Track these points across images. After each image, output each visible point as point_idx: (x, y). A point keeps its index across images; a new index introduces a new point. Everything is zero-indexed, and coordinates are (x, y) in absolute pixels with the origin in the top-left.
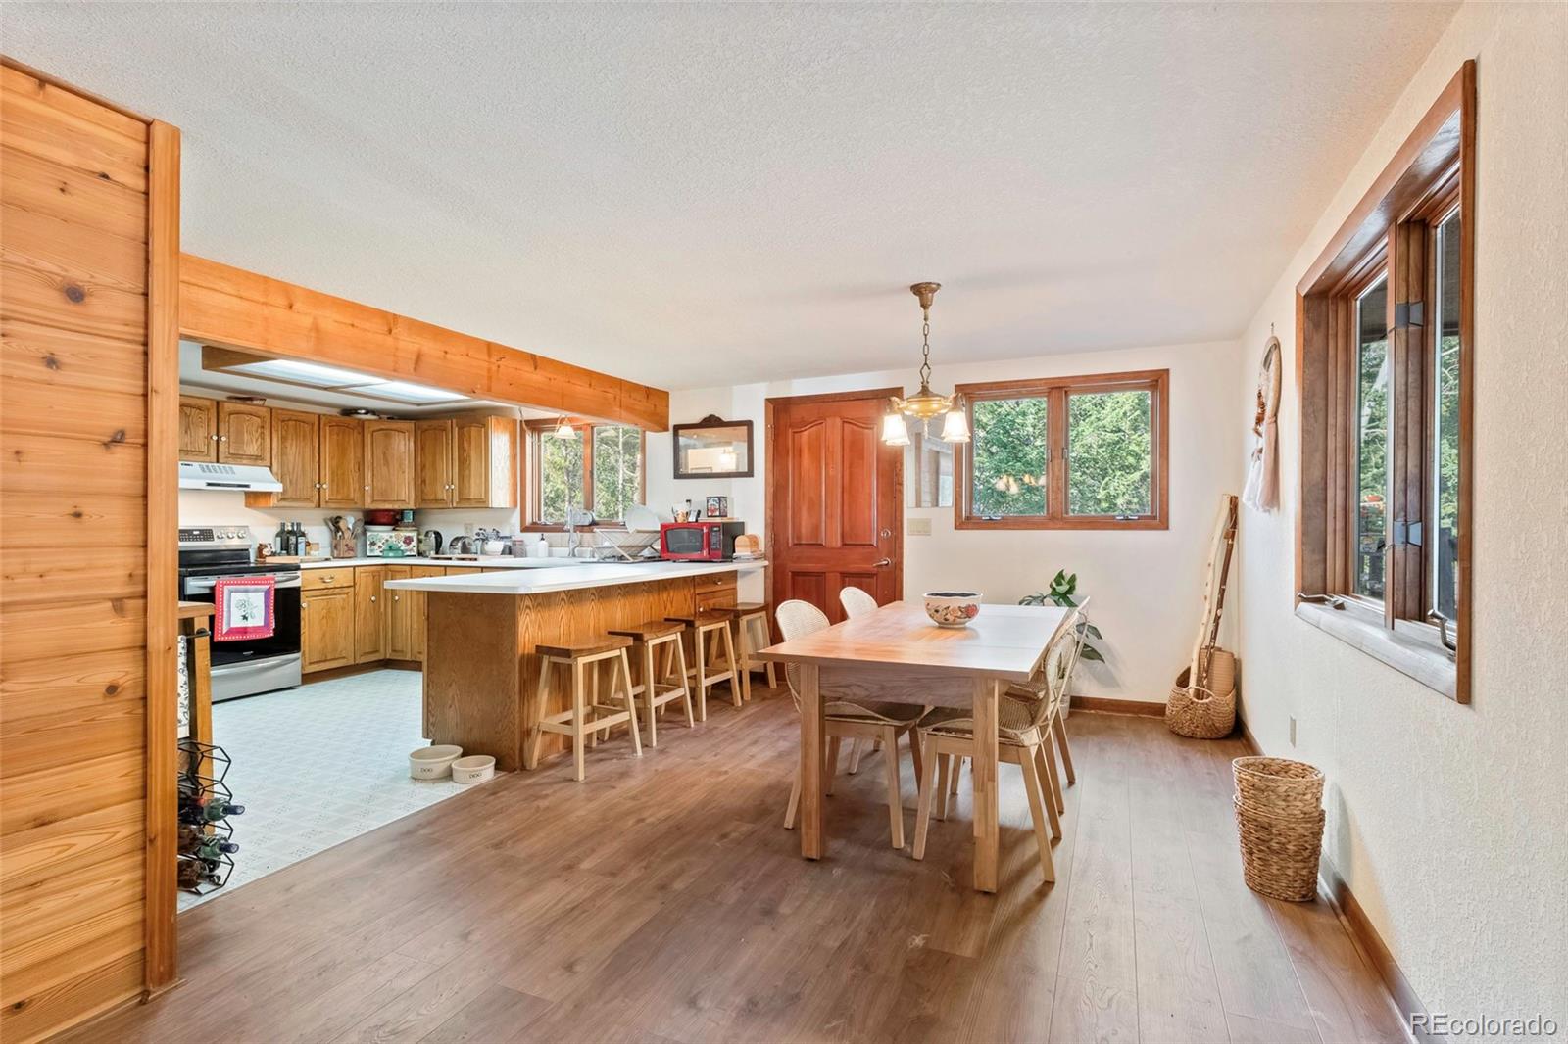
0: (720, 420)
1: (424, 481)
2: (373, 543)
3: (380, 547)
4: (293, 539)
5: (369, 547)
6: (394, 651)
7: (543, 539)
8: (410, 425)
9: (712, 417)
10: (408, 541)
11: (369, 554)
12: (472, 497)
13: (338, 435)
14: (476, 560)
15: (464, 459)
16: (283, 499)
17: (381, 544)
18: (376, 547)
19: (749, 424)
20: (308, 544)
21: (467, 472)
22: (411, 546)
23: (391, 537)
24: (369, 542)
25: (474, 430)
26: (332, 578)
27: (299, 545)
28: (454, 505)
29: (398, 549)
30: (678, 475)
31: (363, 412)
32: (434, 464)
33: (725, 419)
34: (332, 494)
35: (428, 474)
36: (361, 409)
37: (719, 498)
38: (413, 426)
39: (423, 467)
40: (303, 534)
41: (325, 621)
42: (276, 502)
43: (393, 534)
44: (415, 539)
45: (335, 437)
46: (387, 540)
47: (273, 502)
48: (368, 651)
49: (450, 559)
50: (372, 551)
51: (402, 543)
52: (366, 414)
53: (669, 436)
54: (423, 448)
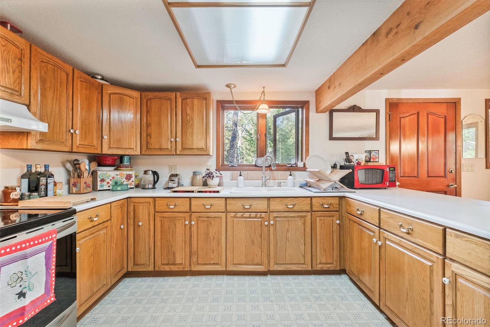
0: (361, 108)
1: (149, 135)
2: (103, 180)
3: (108, 183)
4: (43, 181)
5: (99, 183)
6: (135, 264)
7: (240, 175)
8: (136, 94)
9: (355, 106)
10: (129, 177)
11: (99, 189)
12: (194, 147)
13: (86, 89)
14: (218, 192)
15: (187, 120)
16: (41, 141)
17: (108, 180)
18: (105, 183)
19: (377, 112)
20: (55, 184)
21: (190, 130)
22: (130, 181)
23: (117, 175)
24: (99, 179)
25: (196, 101)
26: (97, 216)
27: (49, 186)
28: (178, 152)
29: (122, 184)
30: (331, 138)
31: (99, 77)
32: (159, 124)
33: (363, 108)
34: (81, 140)
35: (153, 130)
36: (98, 75)
37: (370, 151)
38: (139, 94)
39: (148, 125)
40: (51, 176)
41: (92, 257)
42: (34, 142)
43: (118, 172)
44: (133, 176)
45: (84, 91)
46: (113, 178)
47: (31, 143)
48: (118, 270)
49: (193, 192)
50: (102, 186)
51: (124, 179)
52: (102, 79)
53: (326, 115)
54: (148, 112)
